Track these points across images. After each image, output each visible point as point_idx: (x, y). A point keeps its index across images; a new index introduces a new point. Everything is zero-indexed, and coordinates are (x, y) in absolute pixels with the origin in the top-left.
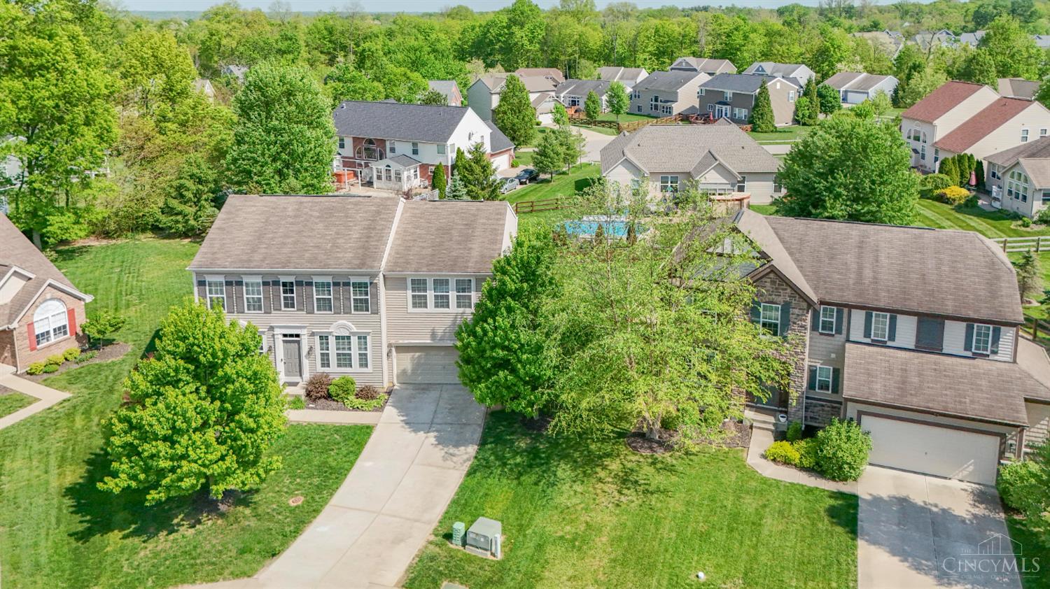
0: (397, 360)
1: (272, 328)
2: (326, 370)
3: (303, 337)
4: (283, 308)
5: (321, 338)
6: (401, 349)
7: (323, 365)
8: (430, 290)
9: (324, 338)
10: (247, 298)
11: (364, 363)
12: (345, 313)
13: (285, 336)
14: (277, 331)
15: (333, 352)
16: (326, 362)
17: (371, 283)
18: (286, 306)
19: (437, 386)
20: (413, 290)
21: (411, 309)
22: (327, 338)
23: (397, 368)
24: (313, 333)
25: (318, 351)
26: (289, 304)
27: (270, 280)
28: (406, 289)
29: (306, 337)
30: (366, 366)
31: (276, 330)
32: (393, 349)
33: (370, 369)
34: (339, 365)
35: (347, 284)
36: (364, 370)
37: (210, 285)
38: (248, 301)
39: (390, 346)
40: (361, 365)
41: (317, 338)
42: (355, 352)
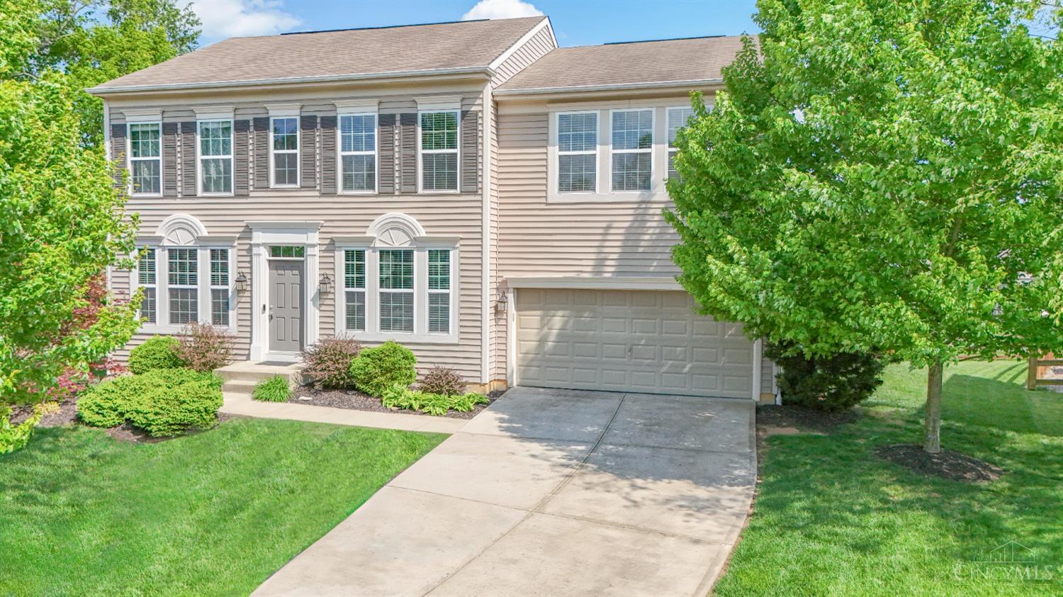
0: (520, 326)
1: (248, 231)
2: (356, 334)
3: (309, 251)
4: (272, 184)
5: (349, 255)
6: (529, 296)
7: (351, 324)
8: (604, 143)
9: (355, 258)
10: (205, 163)
11: (439, 321)
12: (403, 194)
13: (275, 250)
14: (258, 237)
15: (372, 290)
16: (355, 318)
17: (464, 114)
18: (280, 179)
19: (614, 394)
20: (564, 141)
21: (554, 194)
22: (360, 255)
23: (519, 346)
24: (333, 241)
25: (341, 290)
26: (286, 173)
27: (250, 118)
28: (545, 143)
29: (316, 251)
30: (445, 328)
31: (255, 234)
32: (511, 297)
33: (452, 335)
34: (385, 325)
35: (409, 120)
36: (439, 337)
37: (135, 135)
38: (206, 170)
39: (502, 288)
40: (433, 326)
41: (340, 256)
42: (421, 290)
